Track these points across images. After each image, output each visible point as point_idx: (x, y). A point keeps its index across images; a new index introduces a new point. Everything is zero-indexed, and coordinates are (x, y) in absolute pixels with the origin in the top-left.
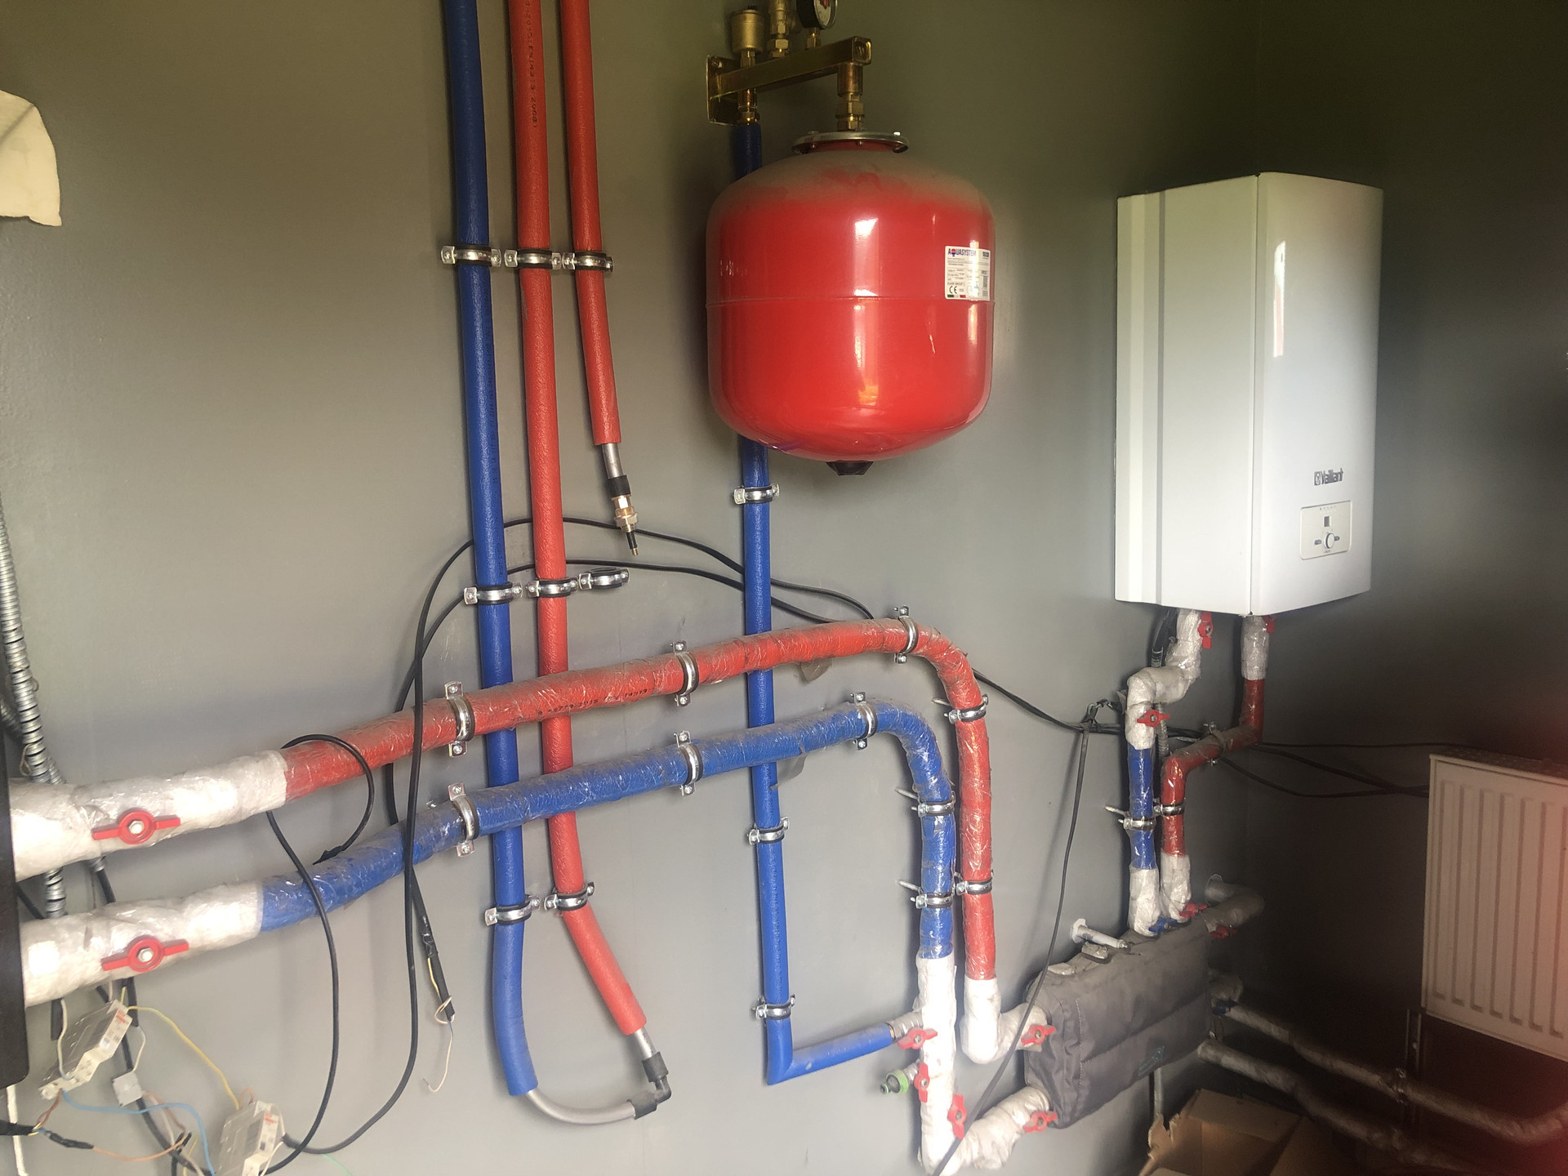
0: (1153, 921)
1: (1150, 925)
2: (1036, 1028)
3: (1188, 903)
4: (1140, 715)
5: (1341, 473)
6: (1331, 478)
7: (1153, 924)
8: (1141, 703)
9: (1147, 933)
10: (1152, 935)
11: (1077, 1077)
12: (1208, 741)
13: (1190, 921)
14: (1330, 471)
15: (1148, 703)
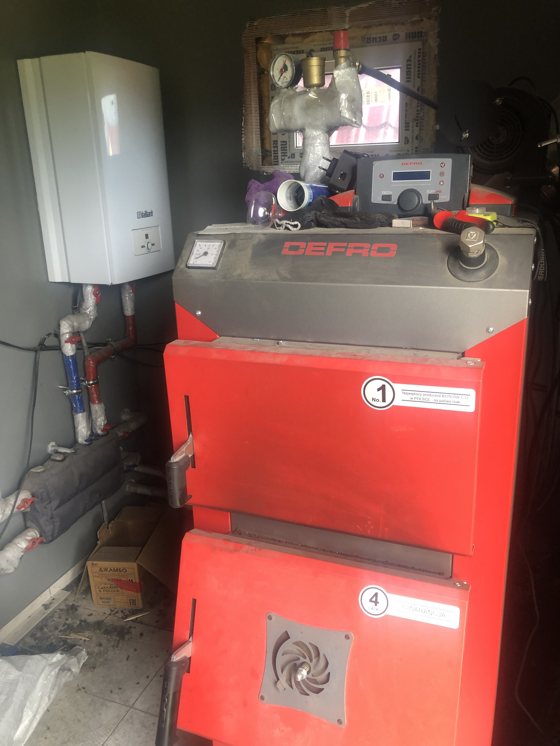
0: (87, 437)
1: (86, 439)
2: (25, 501)
3: (105, 425)
4: (67, 339)
5: (152, 212)
6: (147, 214)
7: (88, 437)
8: (67, 333)
9: (85, 443)
10: (88, 443)
11: (52, 518)
12: (108, 347)
13: (108, 433)
14: (145, 211)
15: (69, 333)
